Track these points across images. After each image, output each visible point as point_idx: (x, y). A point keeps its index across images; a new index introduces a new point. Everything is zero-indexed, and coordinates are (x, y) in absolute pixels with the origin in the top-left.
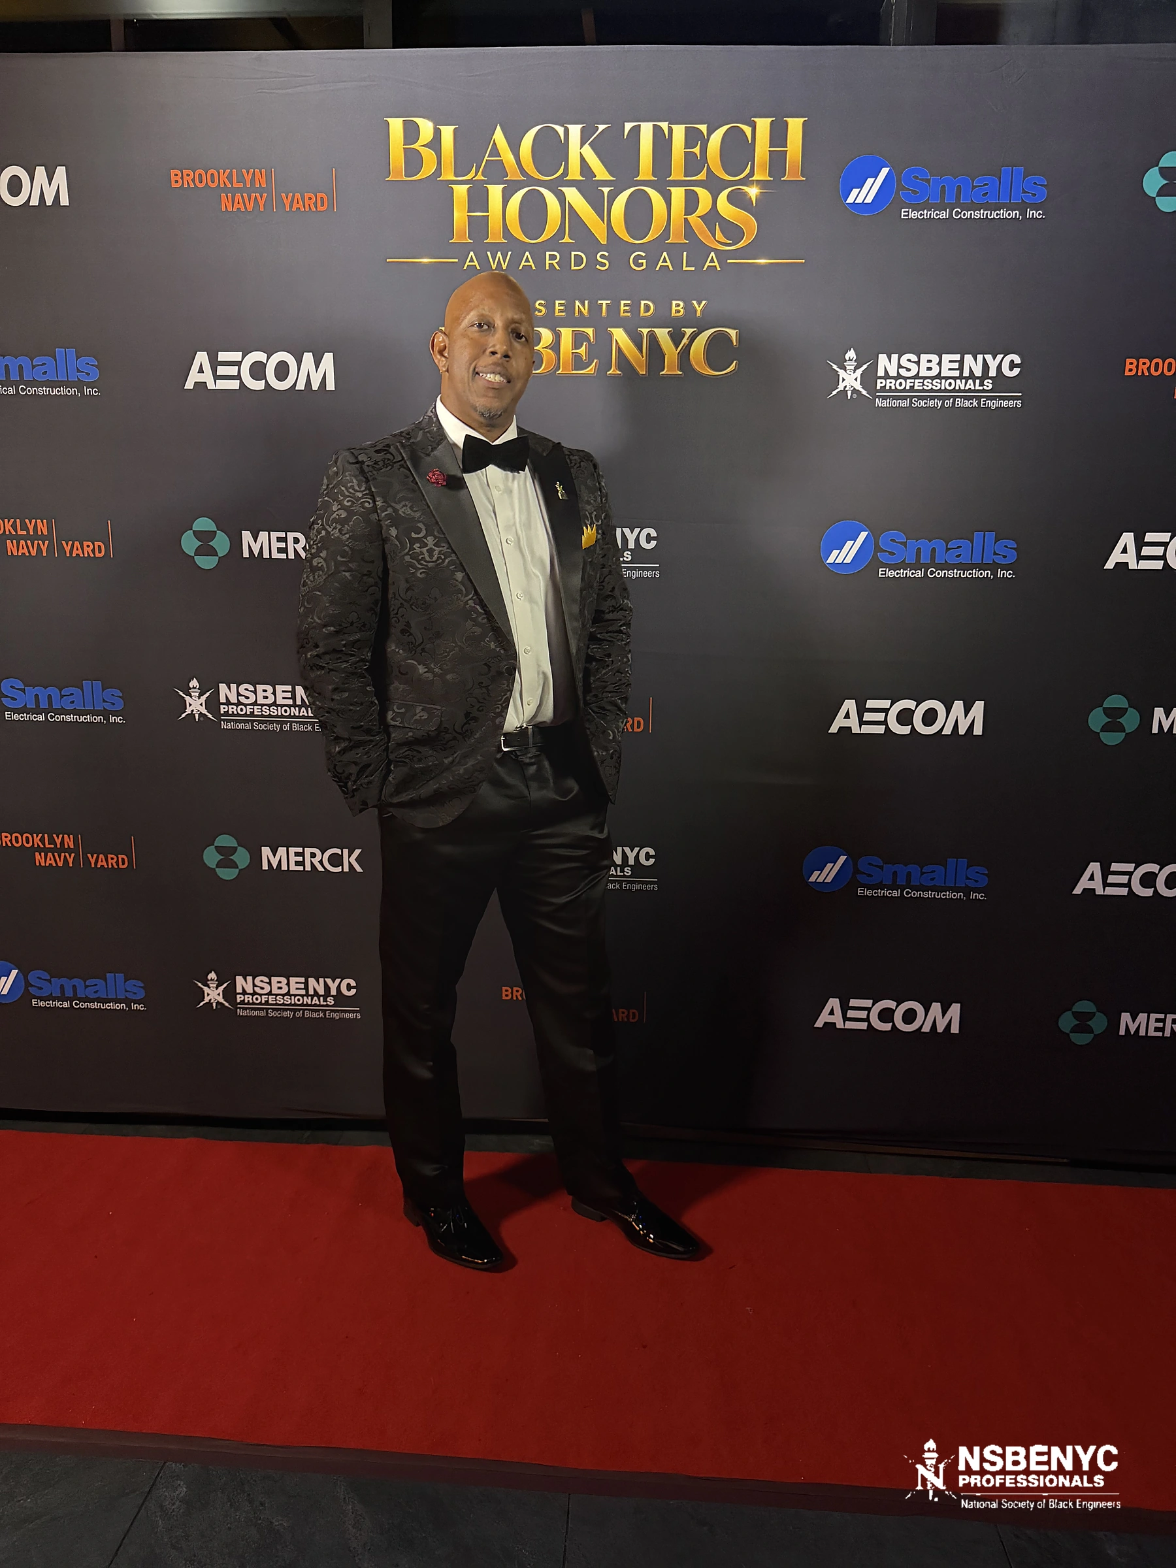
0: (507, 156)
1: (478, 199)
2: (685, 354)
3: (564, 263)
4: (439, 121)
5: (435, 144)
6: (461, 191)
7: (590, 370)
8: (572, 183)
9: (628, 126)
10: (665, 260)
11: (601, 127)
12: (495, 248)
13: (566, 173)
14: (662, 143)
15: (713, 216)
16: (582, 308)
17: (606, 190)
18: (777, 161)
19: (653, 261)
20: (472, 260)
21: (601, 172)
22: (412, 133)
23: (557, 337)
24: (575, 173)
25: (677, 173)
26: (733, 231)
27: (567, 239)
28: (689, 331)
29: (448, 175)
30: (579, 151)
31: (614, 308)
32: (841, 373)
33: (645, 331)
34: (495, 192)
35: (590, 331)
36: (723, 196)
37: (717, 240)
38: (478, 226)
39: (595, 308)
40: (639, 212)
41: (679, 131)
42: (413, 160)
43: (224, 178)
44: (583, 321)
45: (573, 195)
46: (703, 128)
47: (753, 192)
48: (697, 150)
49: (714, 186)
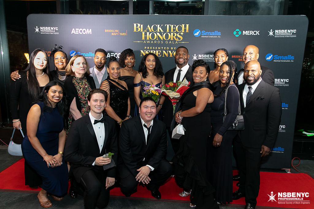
0: (149, 29)
1: (146, 34)
2: (173, 54)
3: (157, 42)
4: (141, 24)
5: (140, 27)
6: (143, 33)
7: (160, 56)
8: (158, 32)
9: (165, 25)
10: (170, 42)
11: (162, 25)
12: (148, 40)
13: (157, 31)
14: (170, 28)
15: (177, 37)
16: (159, 48)
17: (163, 33)
18: (185, 30)
19: (169, 42)
20: (145, 42)
21: (162, 31)
22: (137, 26)
23: (156, 51)
24: (158, 31)
25: (172, 31)
26: (179, 39)
27: (157, 39)
28: (173, 51)
29: (142, 31)
30: (159, 28)
31: (163, 48)
32: (194, 57)
33: (168, 51)
34: (148, 33)
35: (160, 51)
36: (178, 34)
37: (177, 40)
38: (146, 37)
39: (161, 48)
40: (167, 36)
41: (172, 26)
42: (137, 29)
43: (112, 31)
44: (159, 50)
45: (158, 34)
46: (175, 25)
47: (182, 34)
48: (174, 28)
49: (177, 33)
